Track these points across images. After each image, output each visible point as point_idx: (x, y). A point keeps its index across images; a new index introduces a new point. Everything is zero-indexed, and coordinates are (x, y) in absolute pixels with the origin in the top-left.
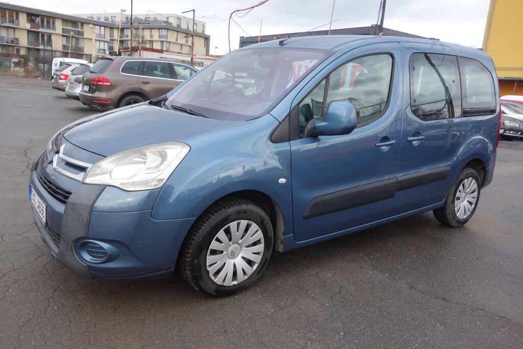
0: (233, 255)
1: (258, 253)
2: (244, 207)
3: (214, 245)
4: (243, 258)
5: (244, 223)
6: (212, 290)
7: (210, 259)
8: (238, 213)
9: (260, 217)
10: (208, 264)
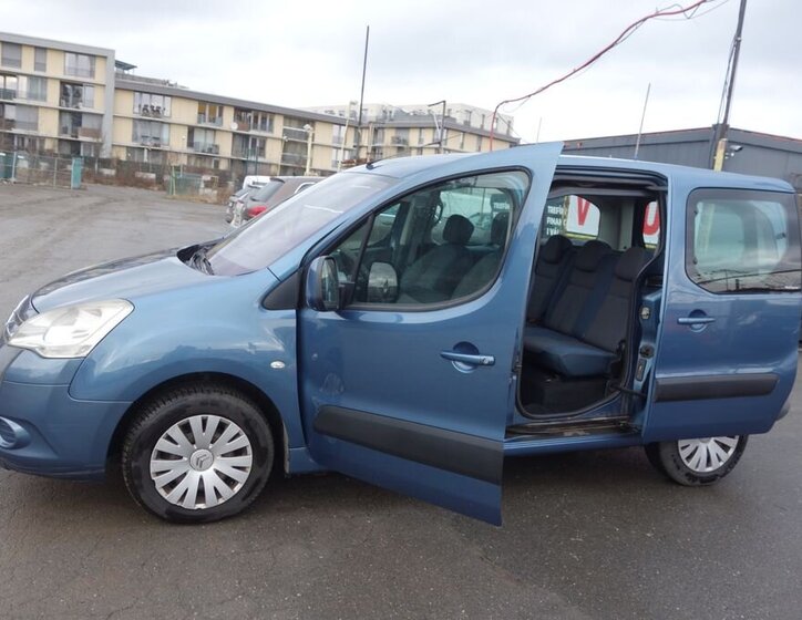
0: (200, 465)
1: (242, 468)
2: (215, 396)
3: (162, 444)
4: (217, 472)
5: (213, 420)
6: (162, 511)
7: (156, 465)
8: (203, 403)
9: (243, 415)
10: (152, 471)
